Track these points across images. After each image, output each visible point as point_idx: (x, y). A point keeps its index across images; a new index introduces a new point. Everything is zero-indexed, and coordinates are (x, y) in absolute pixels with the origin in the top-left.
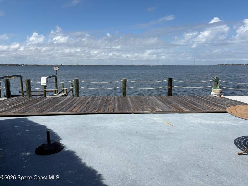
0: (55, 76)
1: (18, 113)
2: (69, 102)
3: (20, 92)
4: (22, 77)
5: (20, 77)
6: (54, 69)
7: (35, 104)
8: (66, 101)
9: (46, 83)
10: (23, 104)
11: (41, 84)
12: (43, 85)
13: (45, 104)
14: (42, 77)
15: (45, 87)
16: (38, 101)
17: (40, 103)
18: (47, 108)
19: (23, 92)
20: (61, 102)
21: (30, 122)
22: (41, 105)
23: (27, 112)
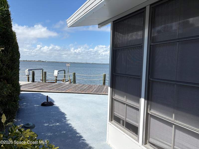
0: (64, 70)
1: (37, 90)
2: (67, 87)
3: (41, 80)
4: (43, 70)
5: (42, 70)
6: (67, 65)
7: (47, 87)
8: (66, 86)
9: (57, 74)
10: (40, 86)
11: (54, 75)
12: (55, 76)
13: (52, 87)
14: (55, 71)
15: (57, 77)
16: (49, 85)
17: (50, 86)
18: (53, 89)
19: (43, 80)
20: (63, 86)
21: (42, 95)
22: (51, 87)
23: (42, 90)
